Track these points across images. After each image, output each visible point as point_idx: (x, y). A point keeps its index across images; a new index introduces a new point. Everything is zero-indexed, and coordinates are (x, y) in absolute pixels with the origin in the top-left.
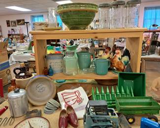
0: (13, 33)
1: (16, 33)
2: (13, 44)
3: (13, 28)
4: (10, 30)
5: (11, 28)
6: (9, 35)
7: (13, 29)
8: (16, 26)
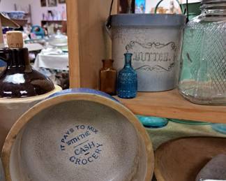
0: (51, 19)
1: (55, 19)
2: (47, 38)
3: (50, 9)
4: (46, 14)
5: (47, 8)
6: (44, 23)
7: (50, 12)
8: (55, 5)
